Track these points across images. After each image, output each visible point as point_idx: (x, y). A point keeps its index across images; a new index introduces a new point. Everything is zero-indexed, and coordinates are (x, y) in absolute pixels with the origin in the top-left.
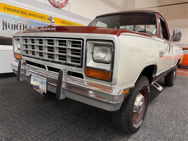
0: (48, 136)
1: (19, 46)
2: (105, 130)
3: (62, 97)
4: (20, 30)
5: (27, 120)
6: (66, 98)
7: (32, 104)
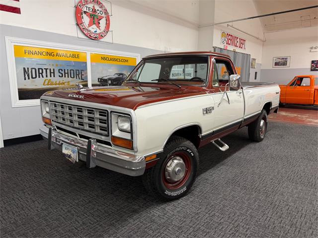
0: (82, 205)
1: (48, 110)
2: (145, 199)
3: (92, 165)
4: (47, 76)
5: (61, 191)
6: (97, 166)
7: (66, 174)
